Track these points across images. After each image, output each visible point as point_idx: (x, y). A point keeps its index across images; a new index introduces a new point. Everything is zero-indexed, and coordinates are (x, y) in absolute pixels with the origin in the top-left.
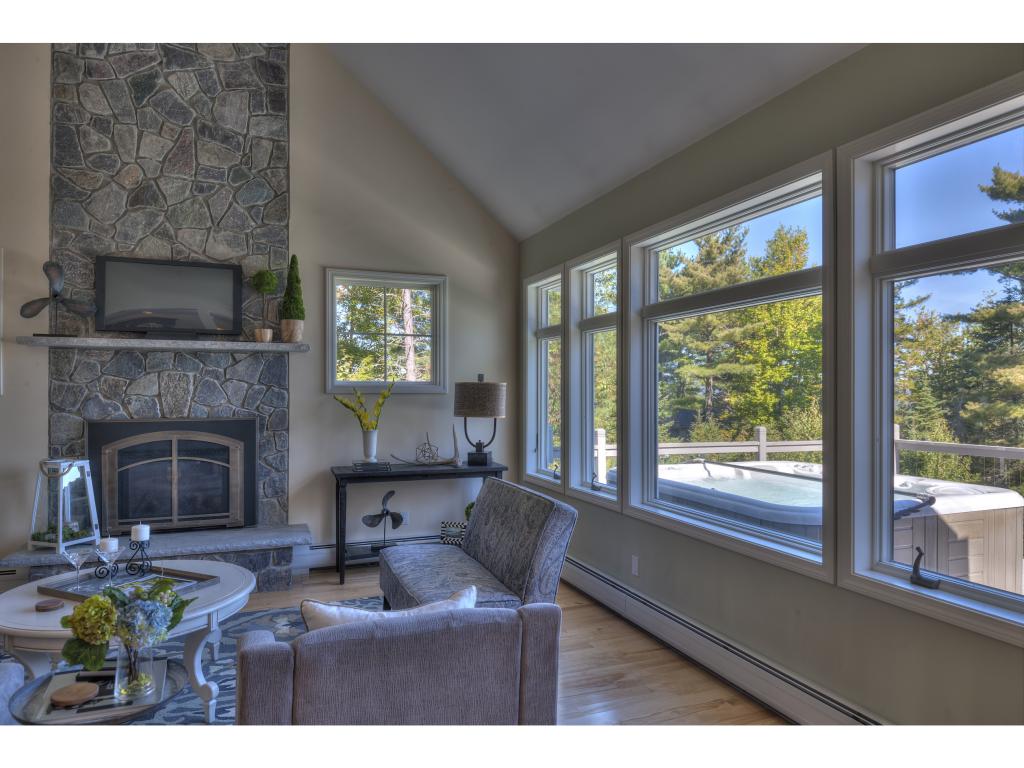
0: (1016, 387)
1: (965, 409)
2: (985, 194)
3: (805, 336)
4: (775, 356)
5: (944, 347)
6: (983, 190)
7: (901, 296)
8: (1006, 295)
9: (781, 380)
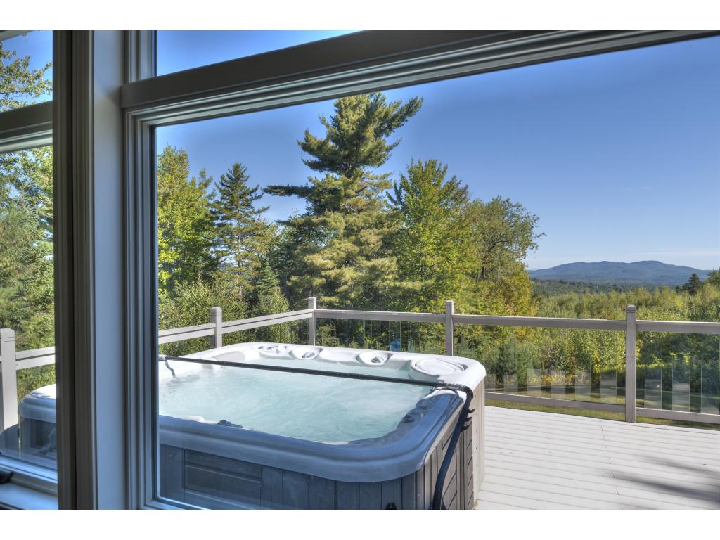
0: (316, 266)
1: (289, 280)
2: (300, 146)
3: (190, 228)
4: (167, 243)
5: (272, 242)
6: (299, 144)
7: (253, 205)
8: (307, 211)
9: (172, 261)
